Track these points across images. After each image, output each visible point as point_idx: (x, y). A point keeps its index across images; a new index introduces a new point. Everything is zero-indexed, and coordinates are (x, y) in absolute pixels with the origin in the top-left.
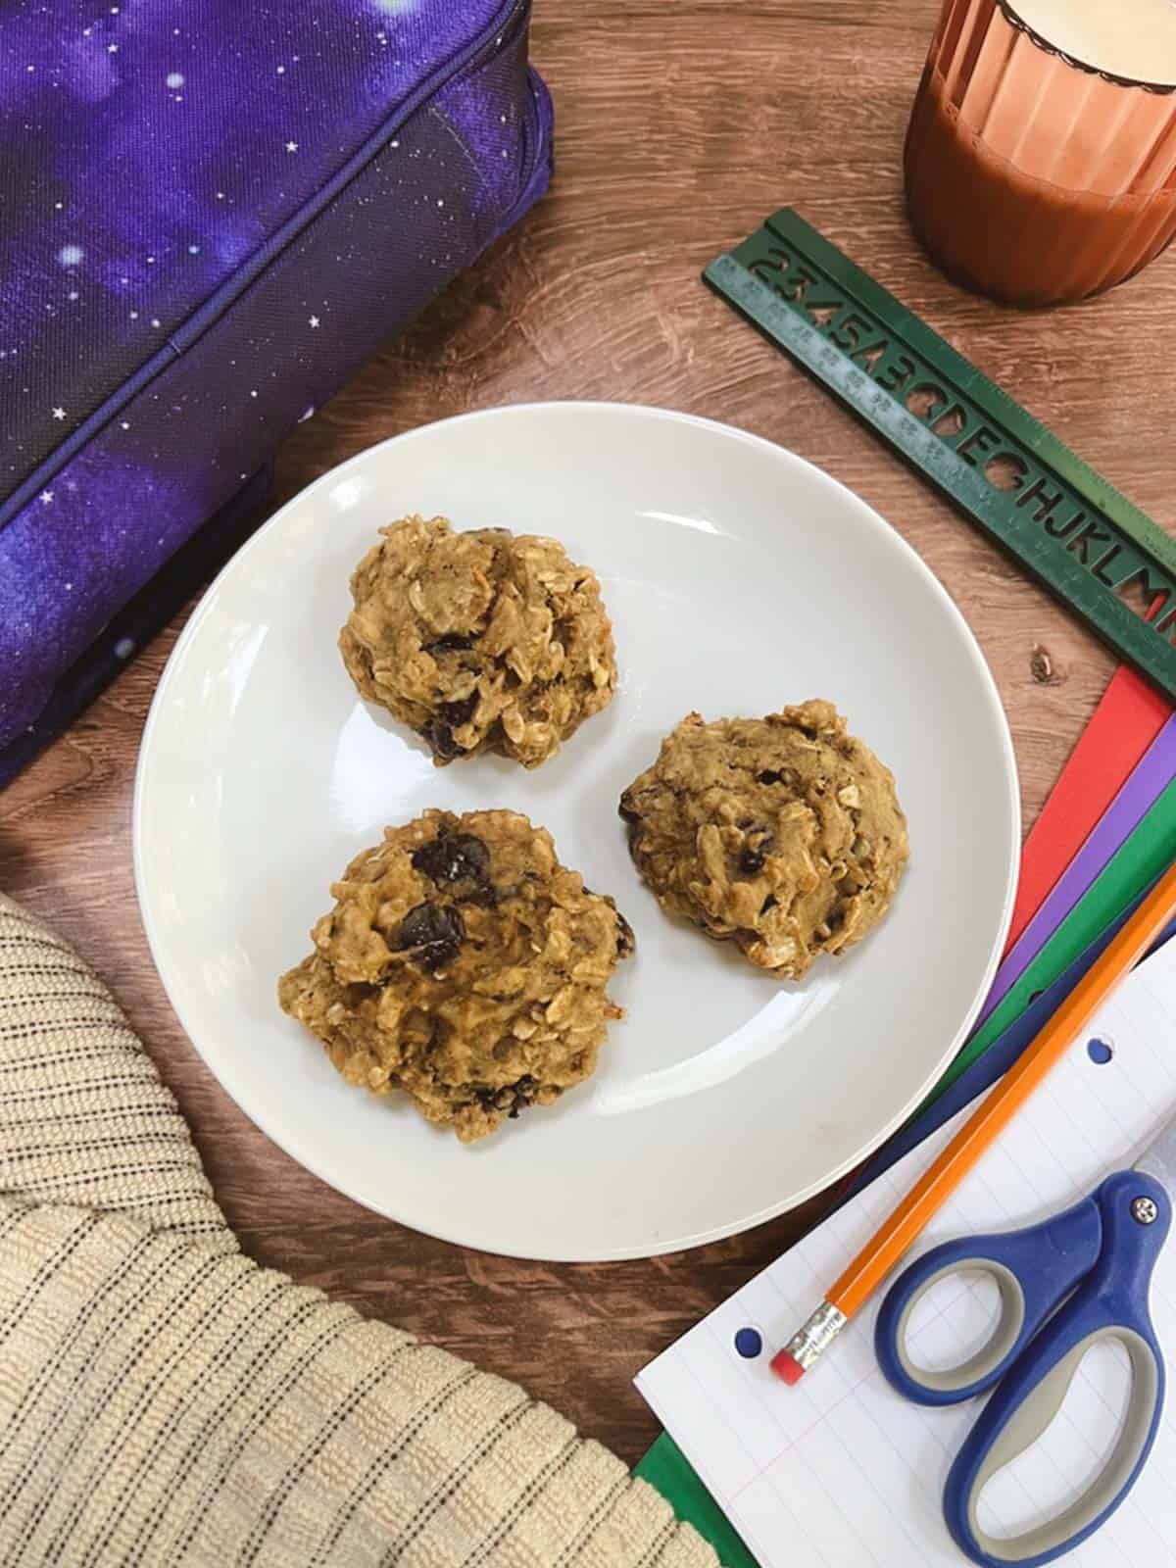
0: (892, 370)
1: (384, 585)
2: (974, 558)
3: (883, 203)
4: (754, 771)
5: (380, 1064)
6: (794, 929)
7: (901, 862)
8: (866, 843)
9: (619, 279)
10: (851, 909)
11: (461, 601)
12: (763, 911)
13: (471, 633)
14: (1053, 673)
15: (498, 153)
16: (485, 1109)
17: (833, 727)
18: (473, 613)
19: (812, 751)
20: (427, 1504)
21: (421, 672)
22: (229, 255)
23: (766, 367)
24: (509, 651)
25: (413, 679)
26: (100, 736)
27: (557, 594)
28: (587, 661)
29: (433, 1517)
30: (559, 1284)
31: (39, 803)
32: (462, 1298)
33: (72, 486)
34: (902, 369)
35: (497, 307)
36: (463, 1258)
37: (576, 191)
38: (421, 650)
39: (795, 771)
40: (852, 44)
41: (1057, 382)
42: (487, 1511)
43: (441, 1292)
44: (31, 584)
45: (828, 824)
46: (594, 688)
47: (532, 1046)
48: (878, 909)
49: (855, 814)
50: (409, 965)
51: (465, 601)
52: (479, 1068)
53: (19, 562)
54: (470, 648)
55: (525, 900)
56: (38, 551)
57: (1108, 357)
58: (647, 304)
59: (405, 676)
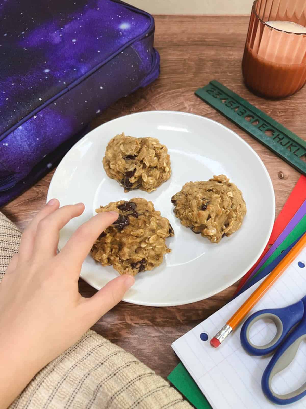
0: (241, 112)
1: (114, 146)
2: (263, 152)
3: (238, 80)
4: (205, 190)
5: (105, 253)
6: (216, 225)
7: (244, 212)
8: (234, 205)
9: (175, 94)
10: (231, 221)
11: (133, 148)
12: (207, 220)
13: (135, 155)
14: (284, 177)
15: (146, 58)
16: (132, 269)
17: (226, 180)
18: (135, 151)
19: (221, 185)
20: (110, 375)
21: (121, 164)
22: (83, 71)
23: (210, 112)
24: (143, 159)
25: (120, 165)
26: (41, 187)
27: (157, 148)
28: (163, 164)
29: (112, 378)
30: (151, 324)
31: (24, 202)
32: (124, 327)
33: (41, 115)
34: (243, 112)
35: (146, 99)
36: (125, 316)
37: (165, 77)
38: (122, 158)
39: (216, 189)
40: (230, 50)
41: (282, 115)
42: (127, 377)
43: (118, 325)
44: (29, 136)
45: (224, 200)
46: (165, 172)
47: (145, 250)
48: (238, 224)
49: (231, 199)
50: (114, 228)
51: (134, 148)
52: (131, 255)
53: (27, 130)
54: (135, 159)
55: (145, 216)
56: (32, 129)
57: (294, 110)
58: (181, 99)
59: (118, 164)
